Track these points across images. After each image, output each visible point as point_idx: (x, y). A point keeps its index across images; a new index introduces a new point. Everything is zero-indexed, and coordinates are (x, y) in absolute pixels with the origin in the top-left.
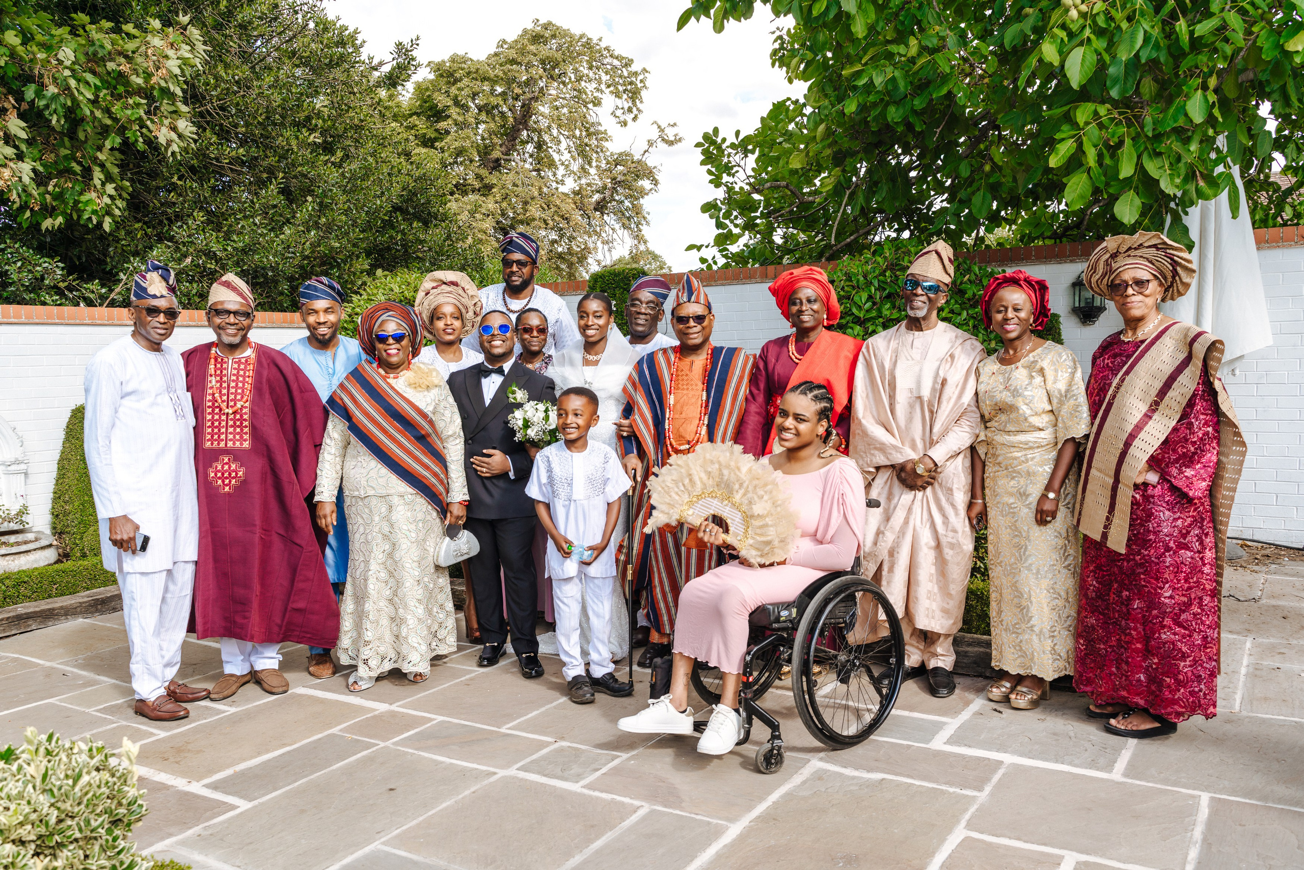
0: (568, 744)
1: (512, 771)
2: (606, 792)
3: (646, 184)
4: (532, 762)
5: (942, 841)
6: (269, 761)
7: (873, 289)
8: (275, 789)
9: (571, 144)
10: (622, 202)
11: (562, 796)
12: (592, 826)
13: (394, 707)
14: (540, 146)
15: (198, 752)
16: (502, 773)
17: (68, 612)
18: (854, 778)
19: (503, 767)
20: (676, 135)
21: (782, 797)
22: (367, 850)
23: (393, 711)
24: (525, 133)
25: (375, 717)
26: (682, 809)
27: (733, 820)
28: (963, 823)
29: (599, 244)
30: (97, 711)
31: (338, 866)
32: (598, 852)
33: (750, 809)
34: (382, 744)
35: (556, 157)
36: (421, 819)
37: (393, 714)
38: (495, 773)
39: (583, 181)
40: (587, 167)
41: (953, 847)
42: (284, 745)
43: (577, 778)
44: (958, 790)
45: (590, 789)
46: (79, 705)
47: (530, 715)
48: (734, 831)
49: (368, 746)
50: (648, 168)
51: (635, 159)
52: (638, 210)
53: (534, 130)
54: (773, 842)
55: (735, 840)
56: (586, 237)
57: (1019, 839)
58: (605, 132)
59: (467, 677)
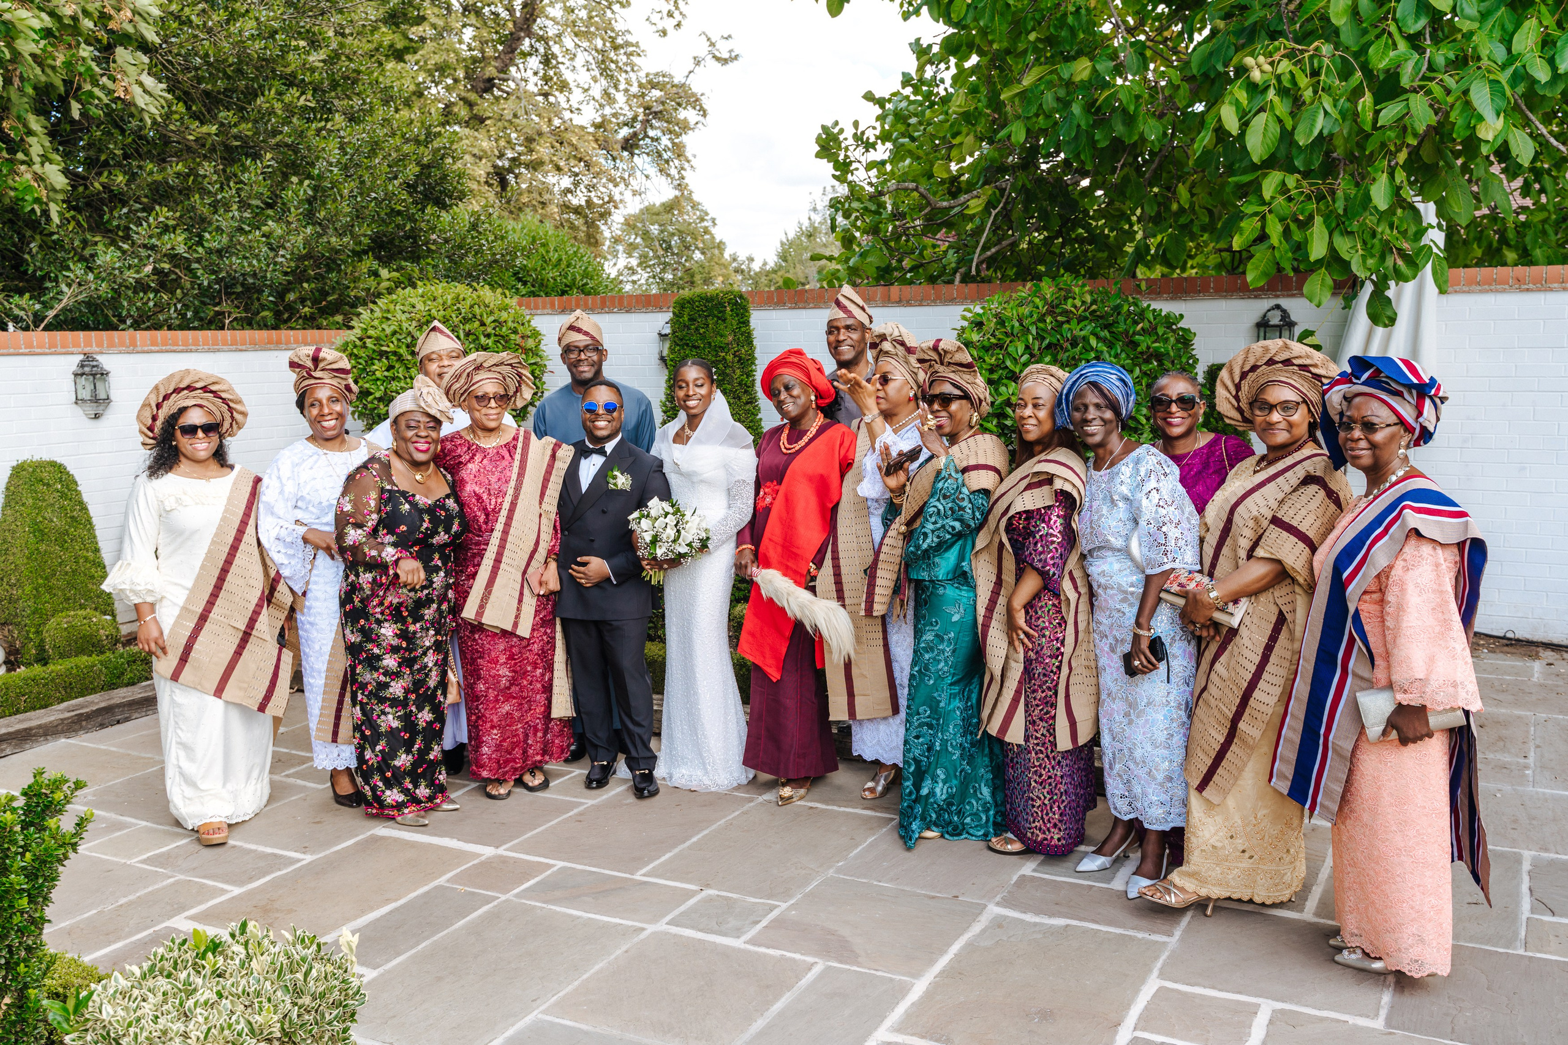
0: (716, 892)
1: (662, 926)
2: (773, 947)
3: (688, 114)
4: (681, 914)
5: (1137, 992)
6: (378, 920)
7: (1030, 338)
8: (399, 954)
9: (590, 59)
10: (657, 140)
11: (726, 953)
12: (768, 987)
13: (501, 851)
14: (547, 61)
15: (290, 911)
16: (651, 928)
17: (49, 732)
18: (1035, 924)
19: (650, 922)
20: (731, 51)
21: (963, 948)
22: (529, 1019)
23: (501, 856)
24: (527, 42)
25: (482, 864)
26: (859, 965)
27: (917, 975)
28: (1156, 972)
29: (628, 194)
30: (144, 862)
31: (500, 1040)
32: (781, 1014)
33: (932, 962)
34: (503, 897)
35: (568, 76)
36: (576, 983)
37: (503, 860)
38: (643, 929)
39: (608, 111)
40: (612, 91)
41: (1149, 998)
42: (388, 901)
43: (737, 933)
44: (1146, 935)
45: (754, 945)
46: (115, 855)
47: (663, 859)
48: (919, 988)
49: (488, 900)
50: (694, 95)
51: (676, 81)
52: (679, 151)
53: (540, 39)
54: (962, 999)
55: (922, 998)
56: (611, 186)
57: (1213, 988)
58: (637, 45)
59: (576, 811)
